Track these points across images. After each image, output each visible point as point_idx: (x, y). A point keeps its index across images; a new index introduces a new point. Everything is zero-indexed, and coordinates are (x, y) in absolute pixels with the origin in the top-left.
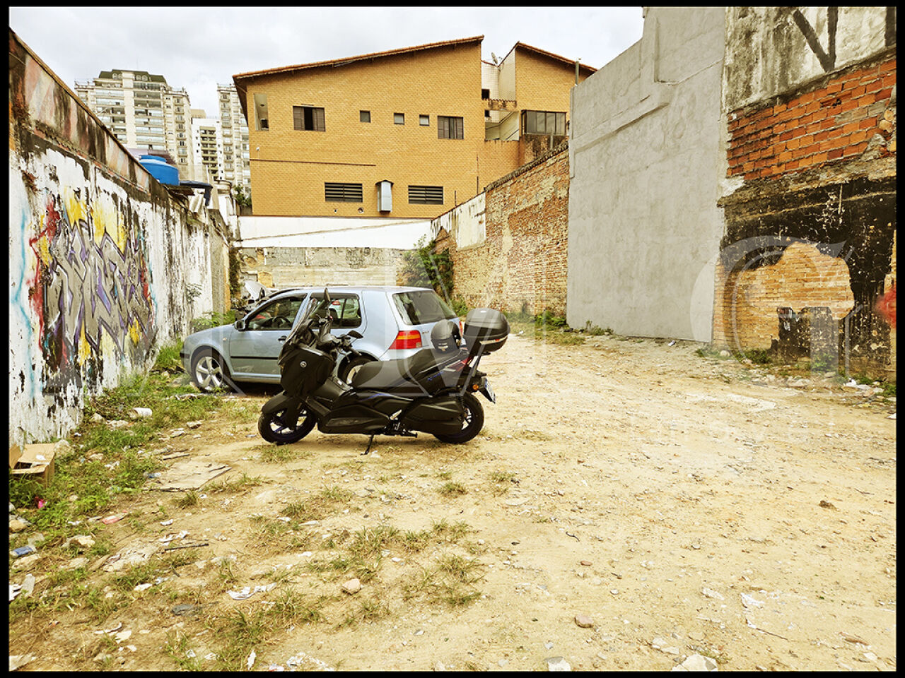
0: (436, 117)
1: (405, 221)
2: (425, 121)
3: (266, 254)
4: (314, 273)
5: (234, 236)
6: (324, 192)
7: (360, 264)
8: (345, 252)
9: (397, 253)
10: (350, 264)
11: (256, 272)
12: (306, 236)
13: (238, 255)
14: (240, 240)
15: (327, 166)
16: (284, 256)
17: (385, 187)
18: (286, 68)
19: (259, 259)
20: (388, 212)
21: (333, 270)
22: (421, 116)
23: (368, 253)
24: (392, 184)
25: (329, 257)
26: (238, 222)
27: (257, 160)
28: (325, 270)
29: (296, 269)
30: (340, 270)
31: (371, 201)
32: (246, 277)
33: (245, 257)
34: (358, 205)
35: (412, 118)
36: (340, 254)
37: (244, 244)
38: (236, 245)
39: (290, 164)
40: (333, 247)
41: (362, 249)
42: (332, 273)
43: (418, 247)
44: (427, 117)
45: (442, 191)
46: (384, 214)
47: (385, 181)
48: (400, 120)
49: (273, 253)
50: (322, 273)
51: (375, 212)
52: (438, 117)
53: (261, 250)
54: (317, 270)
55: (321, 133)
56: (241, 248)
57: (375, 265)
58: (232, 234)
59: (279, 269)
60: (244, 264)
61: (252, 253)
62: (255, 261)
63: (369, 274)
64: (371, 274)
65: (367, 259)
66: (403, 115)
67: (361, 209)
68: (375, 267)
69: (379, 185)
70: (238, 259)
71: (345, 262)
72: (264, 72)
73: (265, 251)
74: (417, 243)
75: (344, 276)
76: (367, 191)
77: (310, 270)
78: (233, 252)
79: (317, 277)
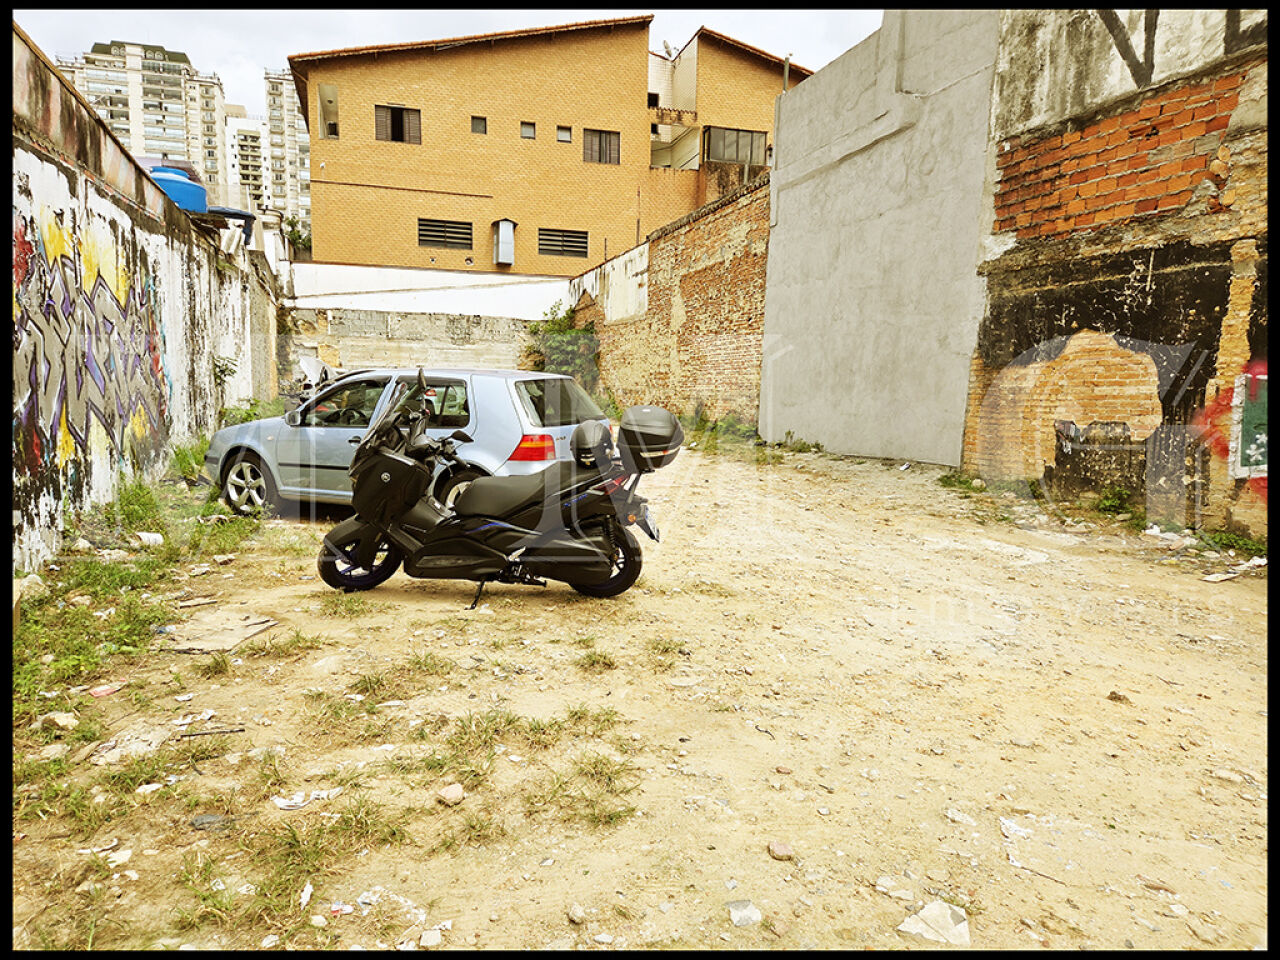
0: (582, 131)
1: (532, 279)
2: (565, 136)
3: (330, 318)
4: (400, 349)
5: (285, 291)
6: (417, 232)
7: (467, 338)
8: (444, 322)
9: (520, 325)
10: (452, 338)
11: (315, 345)
12: (389, 294)
13: (289, 318)
14: (294, 298)
15: (422, 195)
16: (357, 322)
17: (505, 229)
18: (367, 49)
19: (320, 325)
20: (508, 265)
21: (427, 346)
22: (560, 128)
23: (479, 323)
24: (515, 225)
25: (421, 326)
26: (291, 272)
27: (321, 182)
28: (414, 345)
29: (373, 342)
30: (438, 346)
31: (484, 249)
32: (301, 351)
33: (300, 322)
34: (466, 253)
35: (546, 131)
36: (438, 323)
37: (299, 303)
38: (288, 303)
39: (369, 189)
40: (428, 312)
41: (469, 317)
42: (425, 351)
43: (549, 317)
44: (569, 129)
45: (586, 238)
46: (503, 268)
47: (506, 220)
48: (529, 131)
49: (340, 318)
50: (411, 348)
51: (489, 265)
52: (585, 130)
53: (322, 312)
54: (404, 345)
55: (414, 146)
56: (295, 308)
57: (487, 340)
58: (282, 288)
59: (348, 342)
60: (298, 333)
61: (311, 317)
62: (314, 328)
63: (478, 354)
64: (482, 355)
65: (477, 332)
66: (533, 125)
67: (469, 259)
68: (487, 344)
69: (496, 225)
70: (290, 324)
71: (444, 335)
72: (333, 53)
73: (330, 314)
74: (548, 311)
75: (443, 356)
76: (480, 234)
77: (393, 344)
78: (282, 312)
79: (403, 354)
